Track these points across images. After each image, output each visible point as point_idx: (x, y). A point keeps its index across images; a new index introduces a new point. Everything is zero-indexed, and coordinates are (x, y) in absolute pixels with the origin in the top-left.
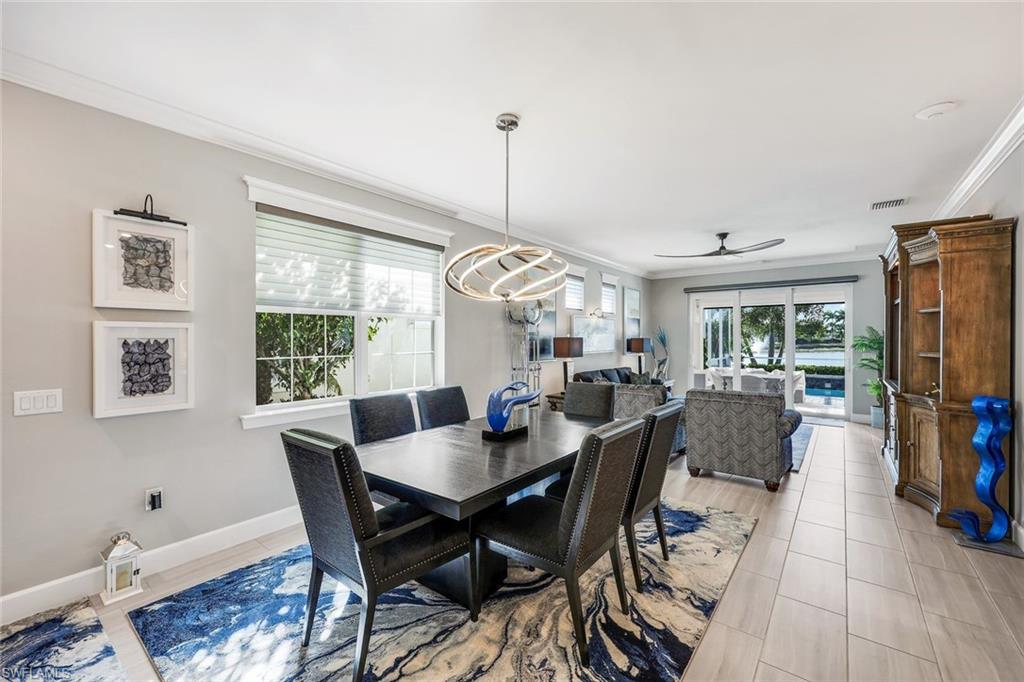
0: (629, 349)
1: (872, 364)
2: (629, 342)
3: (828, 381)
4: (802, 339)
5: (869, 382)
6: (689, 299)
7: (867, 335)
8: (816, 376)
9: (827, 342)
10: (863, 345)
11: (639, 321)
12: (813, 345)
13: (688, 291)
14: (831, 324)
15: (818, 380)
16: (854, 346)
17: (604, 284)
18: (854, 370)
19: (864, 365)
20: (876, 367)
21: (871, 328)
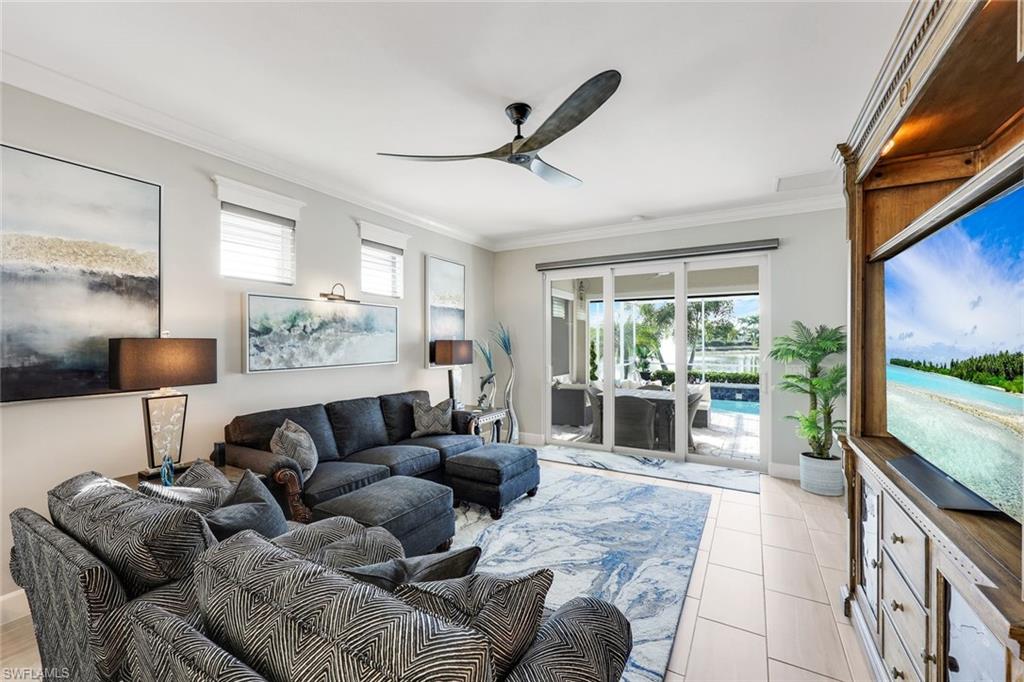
0: (433, 359)
1: (801, 385)
2: (433, 346)
3: (740, 391)
4: (719, 342)
5: (798, 414)
6: (544, 281)
7: (793, 336)
8: (726, 385)
9: (740, 344)
10: (789, 352)
11: (462, 313)
12: (728, 347)
13: (543, 268)
14: (743, 328)
15: (728, 390)
16: (774, 353)
17: (364, 241)
18: (773, 392)
19: (790, 385)
20: (807, 388)
21: (799, 324)
